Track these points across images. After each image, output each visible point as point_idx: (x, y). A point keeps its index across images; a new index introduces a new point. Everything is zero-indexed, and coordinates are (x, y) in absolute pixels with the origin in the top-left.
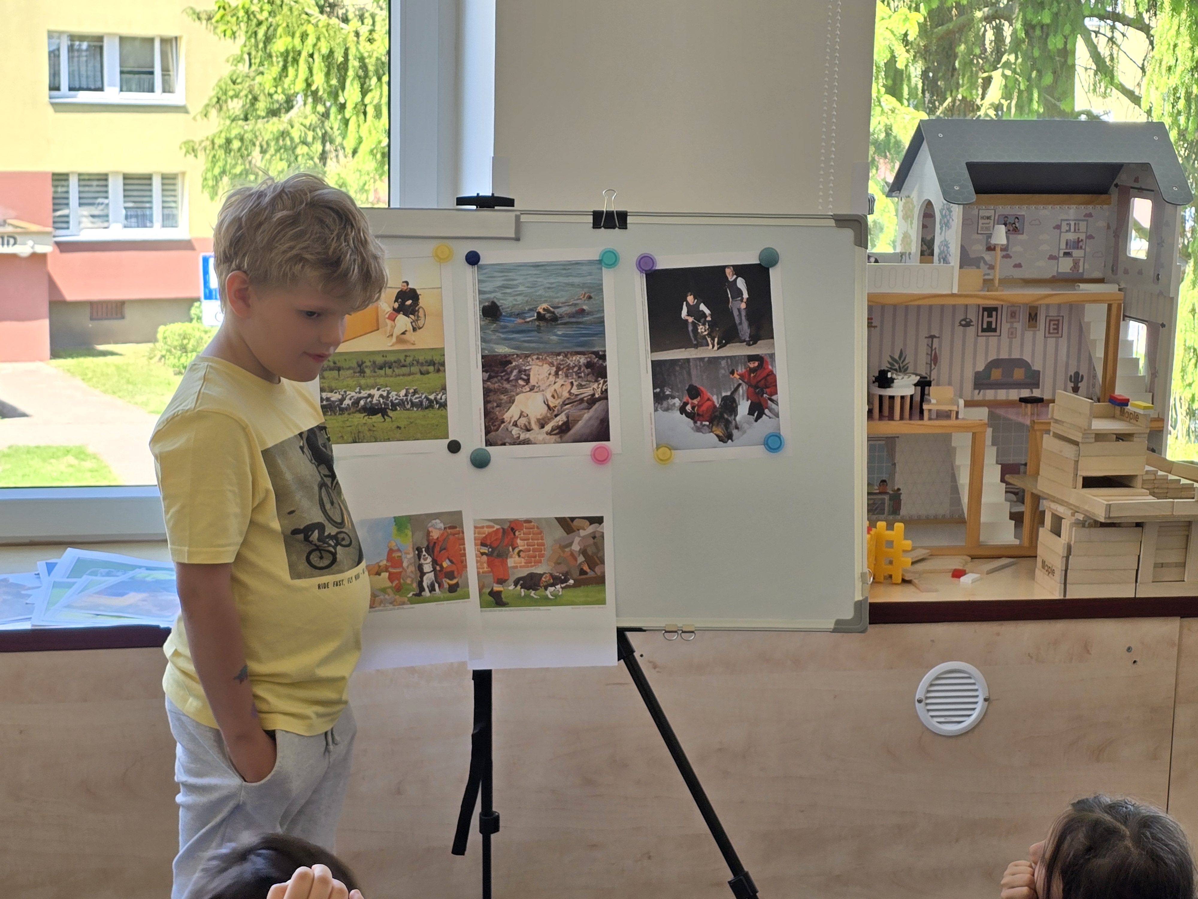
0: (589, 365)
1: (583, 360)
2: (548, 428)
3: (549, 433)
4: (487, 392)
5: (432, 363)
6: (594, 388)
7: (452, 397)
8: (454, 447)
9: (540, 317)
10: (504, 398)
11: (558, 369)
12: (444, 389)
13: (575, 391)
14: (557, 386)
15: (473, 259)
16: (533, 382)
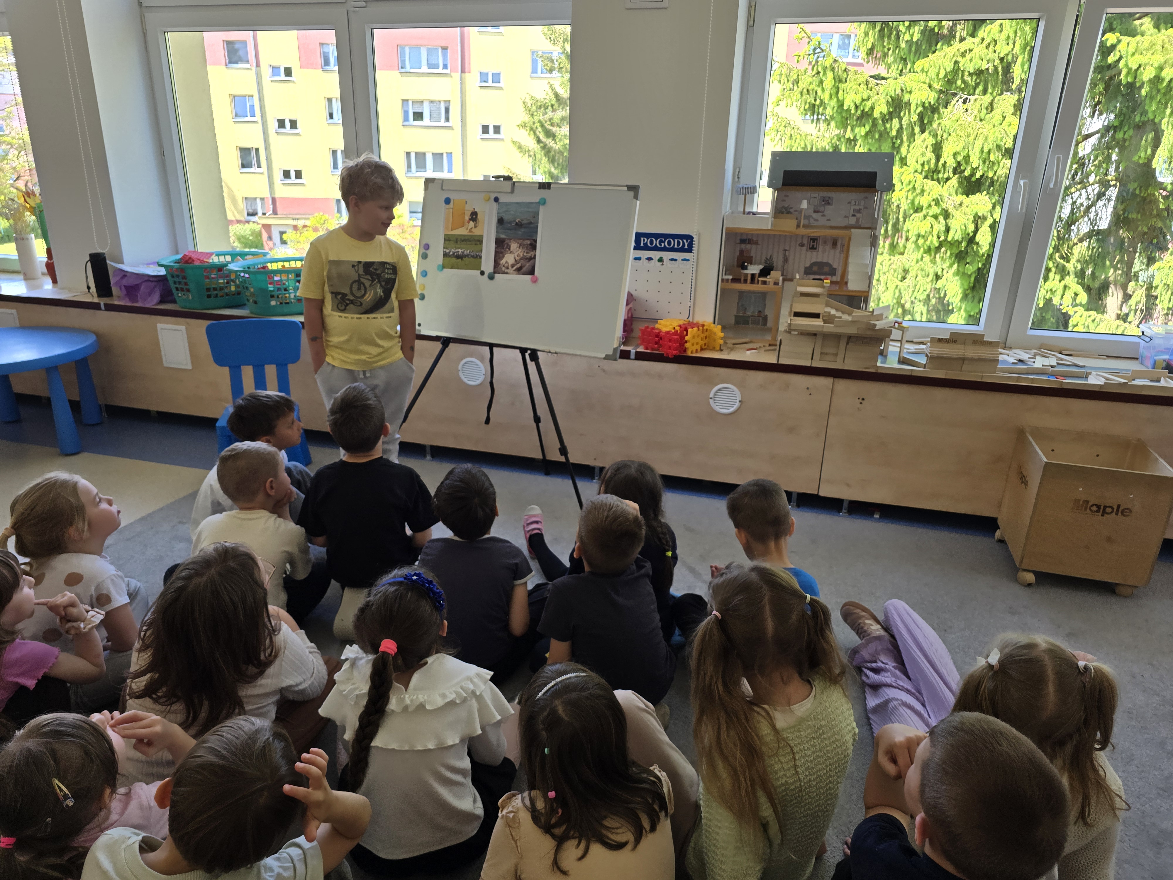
0: (531, 244)
1: (529, 242)
2: (514, 268)
3: (514, 270)
4: (496, 252)
5: (479, 241)
6: (531, 254)
7: (484, 255)
8: (482, 273)
9: (517, 224)
10: (501, 255)
11: (520, 245)
12: (481, 251)
13: (525, 254)
14: (519, 252)
15: (496, 200)
16: (511, 249)
